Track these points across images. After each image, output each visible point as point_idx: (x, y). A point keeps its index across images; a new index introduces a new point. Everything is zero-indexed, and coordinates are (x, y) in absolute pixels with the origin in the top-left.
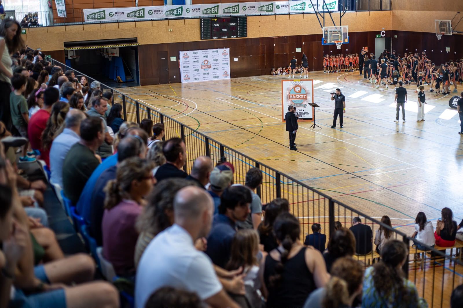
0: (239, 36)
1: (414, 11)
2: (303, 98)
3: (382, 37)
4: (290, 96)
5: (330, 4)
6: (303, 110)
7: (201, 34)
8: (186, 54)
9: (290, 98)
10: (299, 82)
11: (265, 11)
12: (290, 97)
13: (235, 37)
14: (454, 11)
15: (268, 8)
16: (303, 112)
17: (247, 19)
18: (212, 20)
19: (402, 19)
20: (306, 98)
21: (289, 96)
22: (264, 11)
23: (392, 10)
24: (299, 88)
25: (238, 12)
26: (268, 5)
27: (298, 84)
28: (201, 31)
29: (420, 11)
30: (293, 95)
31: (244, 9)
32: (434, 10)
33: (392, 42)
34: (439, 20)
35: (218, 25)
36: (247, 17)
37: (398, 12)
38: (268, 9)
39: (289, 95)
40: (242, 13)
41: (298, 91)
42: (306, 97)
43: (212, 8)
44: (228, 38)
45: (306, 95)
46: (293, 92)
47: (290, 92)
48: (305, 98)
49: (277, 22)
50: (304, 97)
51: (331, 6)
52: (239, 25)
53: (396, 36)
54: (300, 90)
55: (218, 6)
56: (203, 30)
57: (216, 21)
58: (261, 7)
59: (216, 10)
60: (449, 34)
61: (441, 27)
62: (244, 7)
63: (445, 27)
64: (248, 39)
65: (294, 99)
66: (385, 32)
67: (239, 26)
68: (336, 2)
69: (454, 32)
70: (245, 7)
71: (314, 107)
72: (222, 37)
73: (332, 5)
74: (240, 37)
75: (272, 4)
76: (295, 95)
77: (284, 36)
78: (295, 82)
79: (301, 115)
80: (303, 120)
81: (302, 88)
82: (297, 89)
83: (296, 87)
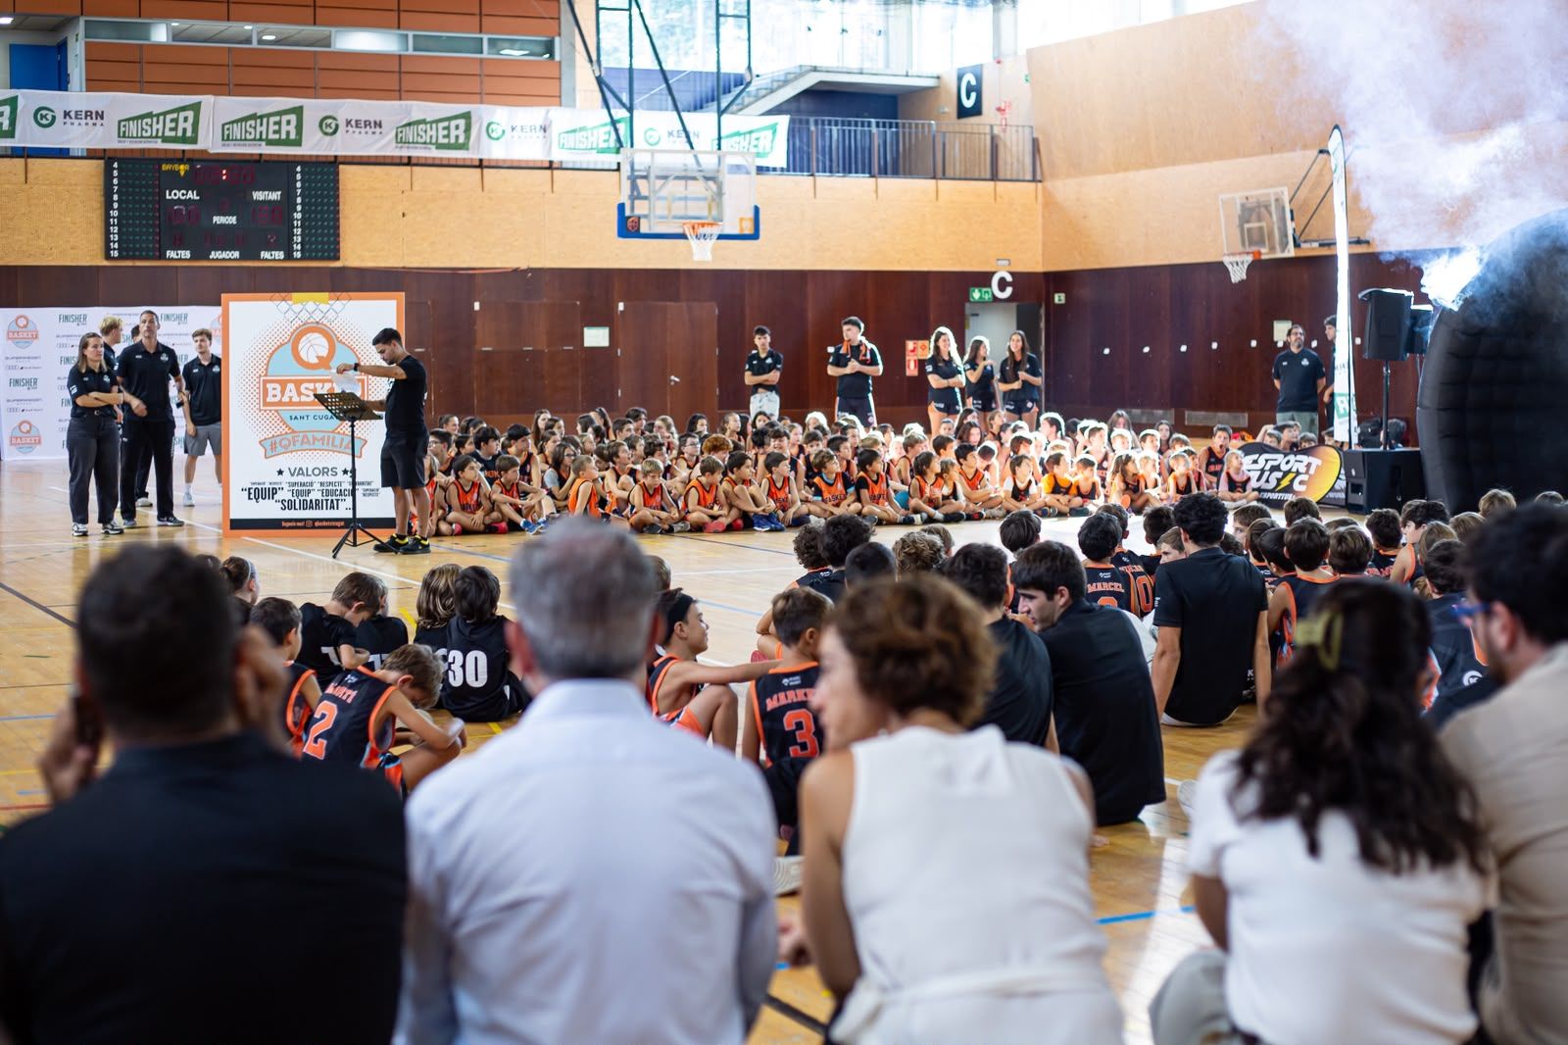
1: (1131, 175)
3: (995, 299)
4: (268, 386)
5: (750, 132)
6: (346, 472)
7: (107, 233)
8: (22, 322)
9: (270, 399)
10: (324, 307)
11: (431, 143)
12: (271, 392)
13: (280, 255)
14: (1305, 147)
15: (446, 132)
16: (340, 483)
17: (341, 177)
18: (165, 167)
19: (1085, 217)
21: (265, 390)
22: (425, 143)
23: (1040, 181)
24: (324, 342)
25: (298, 143)
26: (449, 119)
27: (317, 317)
28: (107, 217)
29: (1159, 170)
30: (283, 384)
31: (328, 127)
32: (1221, 157)
33: (1042, 325)
34: (1238, 197)
35: (192, 195)
36: (341, 167)
37: (1064, 188)
38: (444, 137)
40: (314, 145)
41: (315, 361)
43: (164, 114)
44: (242, 258)
46: (286, 368)
47: (267, 364)
49: (490, 199)
51: (754, 142)
52: (299, 200)
53: (1059, 298)
54: (324, 352)
55: (196, 108)
56: (115, 213)
57: (182, 173)
58: (409, 124)
59: (189, 126)
60: (1283, 251)
61: (1246, 226)
62: (329, 121)
63: (1264, 224)
64: (343, 269)
65: (291, 403)
66: (1009, 278)
67: (299, 208)
68: (778, 127)
69: (1303, 245)
70: (335, 119)
71: (353, 420)
72: (213, 255)
73: (757, 139)
74: (302, 259)
75: (467, 116)
76: (298, 384)
77: (524, 266)
78: (297, 307)
79: (332, 500)
80: (342, 527)
81: (338, 345)
82: (309, 344)
83: (304, 339)
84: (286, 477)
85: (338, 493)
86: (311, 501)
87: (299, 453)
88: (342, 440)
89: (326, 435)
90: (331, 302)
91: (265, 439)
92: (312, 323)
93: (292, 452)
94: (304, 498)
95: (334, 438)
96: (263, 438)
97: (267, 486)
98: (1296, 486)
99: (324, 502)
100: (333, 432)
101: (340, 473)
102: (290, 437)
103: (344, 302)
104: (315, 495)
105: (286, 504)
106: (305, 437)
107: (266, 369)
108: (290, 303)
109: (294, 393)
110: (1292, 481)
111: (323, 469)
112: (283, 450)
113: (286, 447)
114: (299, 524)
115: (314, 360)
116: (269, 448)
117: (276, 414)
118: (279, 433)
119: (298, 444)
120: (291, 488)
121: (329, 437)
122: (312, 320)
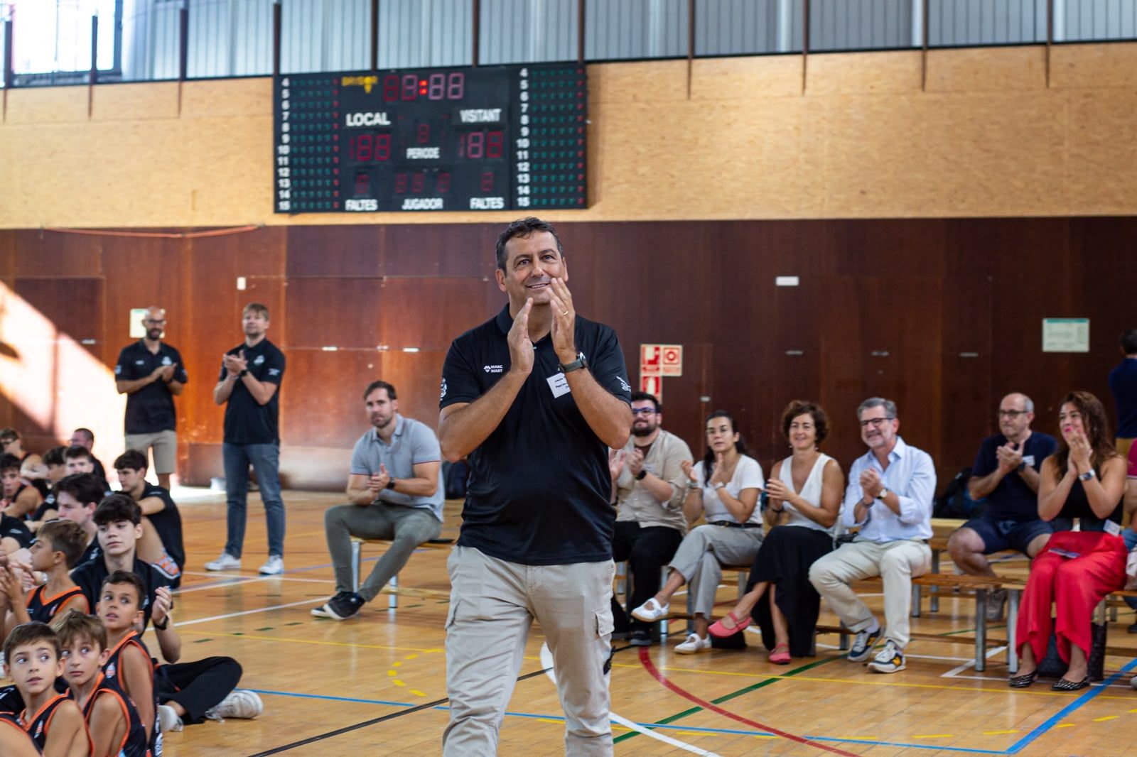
0: (524, 202)
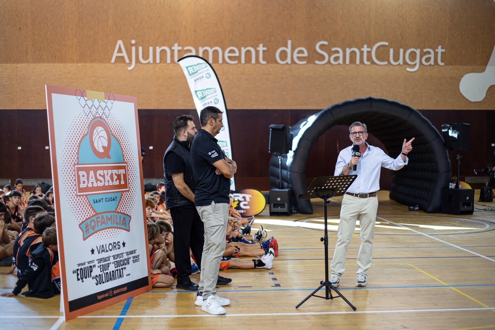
2: (117, 183)
6: (124, 244)
9: (82, 186)
10: (103, 104)
12: (82, 179)
20: (125, 186)
21: (79, 176)
24: (104, 133)
27: (100, 112)
30: (87, 170)
39: (79, 169)
42: (125, 176)
45: (124, 167)
47: (77, 153)
48: (123, 182)
50: (119, 176)
54: (106, 144)
65: (93, 188)
76: (95, 170)
78: (90, 103)
79: (120, 269)
80: (126, 292)
81: (112, 137)
82: (98, 136)
83: (95, 131)
84: (97, 256)
85: (122, 263)
86: (110, 272)
87: (101, 232)
88: (120, 217)
89: (113, 214)
90: (106, 101)
91: (83, 222)
92: (98, 117)
93: (96, 232)
94: (107, 271)
95: (116, 215)
96: (81, 222)
97: (87, 265)
98: (242, 205)
99: (116, 272)
100: (115, 212)
101: (122, 246)
102: (94, 218)
103: (112, 101)
104: (112, 268)
105: (98, 279)
106: (103, 217)
107: (77, 158)
108: (86, 98)
109: (93, 180)
110: (239, 204)
111: (114, 243)
112: (93, 231)
113: (93, 228)
114: (107, 295)
115: (102, 150)
116: (85, 230)
117: (86, 198)
118: (89, 216)
119: (99, 224)
120: (100, 264)
121: (114, 215)
122: (97, 115)
